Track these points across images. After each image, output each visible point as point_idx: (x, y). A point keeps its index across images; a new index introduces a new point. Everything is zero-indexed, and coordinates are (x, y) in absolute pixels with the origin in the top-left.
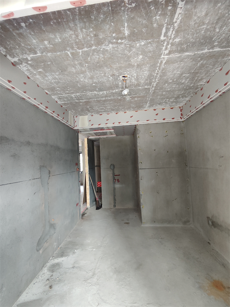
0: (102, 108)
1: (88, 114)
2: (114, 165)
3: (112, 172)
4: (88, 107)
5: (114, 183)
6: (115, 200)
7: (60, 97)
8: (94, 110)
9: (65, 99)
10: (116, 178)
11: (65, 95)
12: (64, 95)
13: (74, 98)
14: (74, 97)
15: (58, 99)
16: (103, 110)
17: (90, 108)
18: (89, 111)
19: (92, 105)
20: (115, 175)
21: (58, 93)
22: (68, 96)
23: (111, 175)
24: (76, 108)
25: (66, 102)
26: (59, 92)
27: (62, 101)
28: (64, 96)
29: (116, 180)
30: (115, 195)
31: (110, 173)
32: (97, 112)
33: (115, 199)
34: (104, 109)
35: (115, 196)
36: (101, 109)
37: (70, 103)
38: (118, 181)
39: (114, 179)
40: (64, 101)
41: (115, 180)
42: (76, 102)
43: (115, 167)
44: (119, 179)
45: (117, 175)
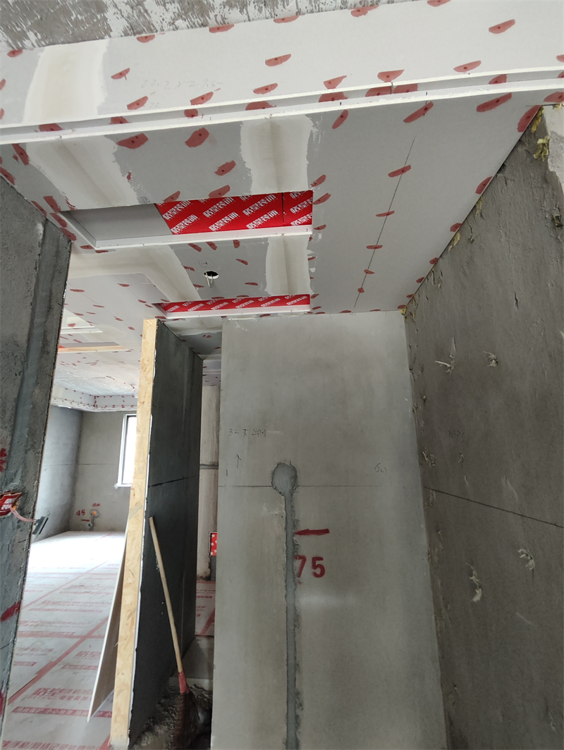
2: (294, 469)
3: (280, 509)
5: (293, 578)
6: (294, 698)
10: (308, 546)
20: (302, 527)
23: (277, 529)
29: (304, 559)
30: (297, 667)
31: (271, 514)
33: (298, 694)
35: (293, 668)
38: (319, 570)
39: (294, 554)
41: (298, 563)
43: (301, 480)
44: (321, 559)
45: (311, 528)
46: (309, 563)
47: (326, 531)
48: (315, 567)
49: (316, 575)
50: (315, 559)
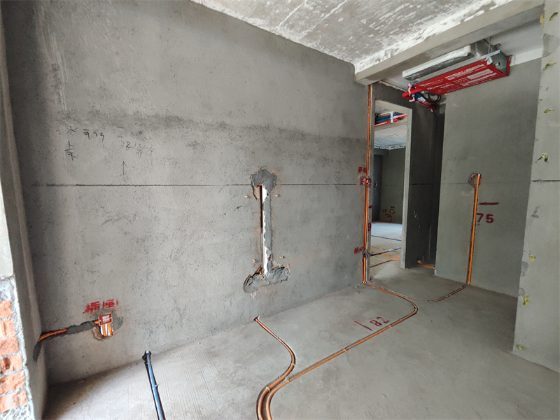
0: (402, 7)
1: (381, 44)
3: (471, 193)
4: (364, 21)
7: (287, 22)
8: (384, 23)
9: (302, 23)
11: (293, 12)
12: (290, 14)
13: (314, 10)
14: (311, 8)
15: (291, 29)
16: (412, 14)
17: (370, 21)
18: (377, 33)
19: (366, 9)
20: (483, 201)
21: (278, 15)
22: (299, 10)
23: (469, 202)
24: (339, 37)
25: (309, 30)
26: (277, 11)
27: (300, 31)
28: (292, 16)
29: (482, 215)
31: (466, 196)
32: (401, 27)
34: (413, 10)
36: (403, 12)
37: (317, 29)
38: (490, 219)
40: (303, 28)
41: (479, 216)
42: (327, 20)
44: (492, 215)
45: (488, 202)
46: (484, 217)
47: (497, 203)
48: (488, 218)
49: (488, 222)
50: (488, 215)
